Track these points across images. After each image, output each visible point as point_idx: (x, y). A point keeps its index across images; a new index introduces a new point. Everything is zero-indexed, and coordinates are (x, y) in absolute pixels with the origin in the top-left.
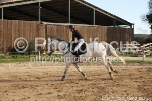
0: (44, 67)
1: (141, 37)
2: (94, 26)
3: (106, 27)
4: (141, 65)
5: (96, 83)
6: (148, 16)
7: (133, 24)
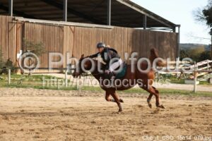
0: (17, 98)
1: (192, 48)
2: (109, 27)
3: (130, 29)
4: (190, 98)
5: (109, 129)
6: (206, 13)
7: (179, 26)
